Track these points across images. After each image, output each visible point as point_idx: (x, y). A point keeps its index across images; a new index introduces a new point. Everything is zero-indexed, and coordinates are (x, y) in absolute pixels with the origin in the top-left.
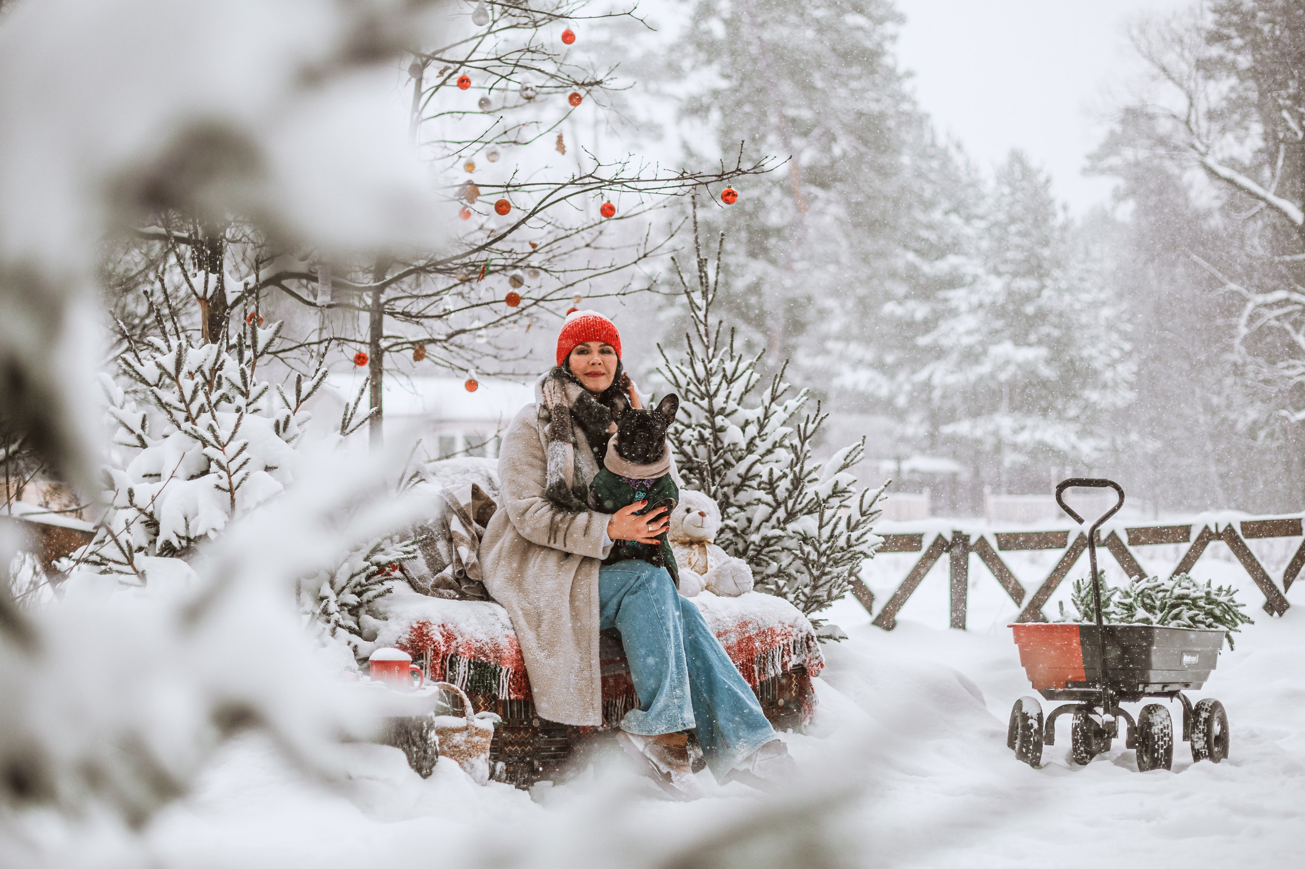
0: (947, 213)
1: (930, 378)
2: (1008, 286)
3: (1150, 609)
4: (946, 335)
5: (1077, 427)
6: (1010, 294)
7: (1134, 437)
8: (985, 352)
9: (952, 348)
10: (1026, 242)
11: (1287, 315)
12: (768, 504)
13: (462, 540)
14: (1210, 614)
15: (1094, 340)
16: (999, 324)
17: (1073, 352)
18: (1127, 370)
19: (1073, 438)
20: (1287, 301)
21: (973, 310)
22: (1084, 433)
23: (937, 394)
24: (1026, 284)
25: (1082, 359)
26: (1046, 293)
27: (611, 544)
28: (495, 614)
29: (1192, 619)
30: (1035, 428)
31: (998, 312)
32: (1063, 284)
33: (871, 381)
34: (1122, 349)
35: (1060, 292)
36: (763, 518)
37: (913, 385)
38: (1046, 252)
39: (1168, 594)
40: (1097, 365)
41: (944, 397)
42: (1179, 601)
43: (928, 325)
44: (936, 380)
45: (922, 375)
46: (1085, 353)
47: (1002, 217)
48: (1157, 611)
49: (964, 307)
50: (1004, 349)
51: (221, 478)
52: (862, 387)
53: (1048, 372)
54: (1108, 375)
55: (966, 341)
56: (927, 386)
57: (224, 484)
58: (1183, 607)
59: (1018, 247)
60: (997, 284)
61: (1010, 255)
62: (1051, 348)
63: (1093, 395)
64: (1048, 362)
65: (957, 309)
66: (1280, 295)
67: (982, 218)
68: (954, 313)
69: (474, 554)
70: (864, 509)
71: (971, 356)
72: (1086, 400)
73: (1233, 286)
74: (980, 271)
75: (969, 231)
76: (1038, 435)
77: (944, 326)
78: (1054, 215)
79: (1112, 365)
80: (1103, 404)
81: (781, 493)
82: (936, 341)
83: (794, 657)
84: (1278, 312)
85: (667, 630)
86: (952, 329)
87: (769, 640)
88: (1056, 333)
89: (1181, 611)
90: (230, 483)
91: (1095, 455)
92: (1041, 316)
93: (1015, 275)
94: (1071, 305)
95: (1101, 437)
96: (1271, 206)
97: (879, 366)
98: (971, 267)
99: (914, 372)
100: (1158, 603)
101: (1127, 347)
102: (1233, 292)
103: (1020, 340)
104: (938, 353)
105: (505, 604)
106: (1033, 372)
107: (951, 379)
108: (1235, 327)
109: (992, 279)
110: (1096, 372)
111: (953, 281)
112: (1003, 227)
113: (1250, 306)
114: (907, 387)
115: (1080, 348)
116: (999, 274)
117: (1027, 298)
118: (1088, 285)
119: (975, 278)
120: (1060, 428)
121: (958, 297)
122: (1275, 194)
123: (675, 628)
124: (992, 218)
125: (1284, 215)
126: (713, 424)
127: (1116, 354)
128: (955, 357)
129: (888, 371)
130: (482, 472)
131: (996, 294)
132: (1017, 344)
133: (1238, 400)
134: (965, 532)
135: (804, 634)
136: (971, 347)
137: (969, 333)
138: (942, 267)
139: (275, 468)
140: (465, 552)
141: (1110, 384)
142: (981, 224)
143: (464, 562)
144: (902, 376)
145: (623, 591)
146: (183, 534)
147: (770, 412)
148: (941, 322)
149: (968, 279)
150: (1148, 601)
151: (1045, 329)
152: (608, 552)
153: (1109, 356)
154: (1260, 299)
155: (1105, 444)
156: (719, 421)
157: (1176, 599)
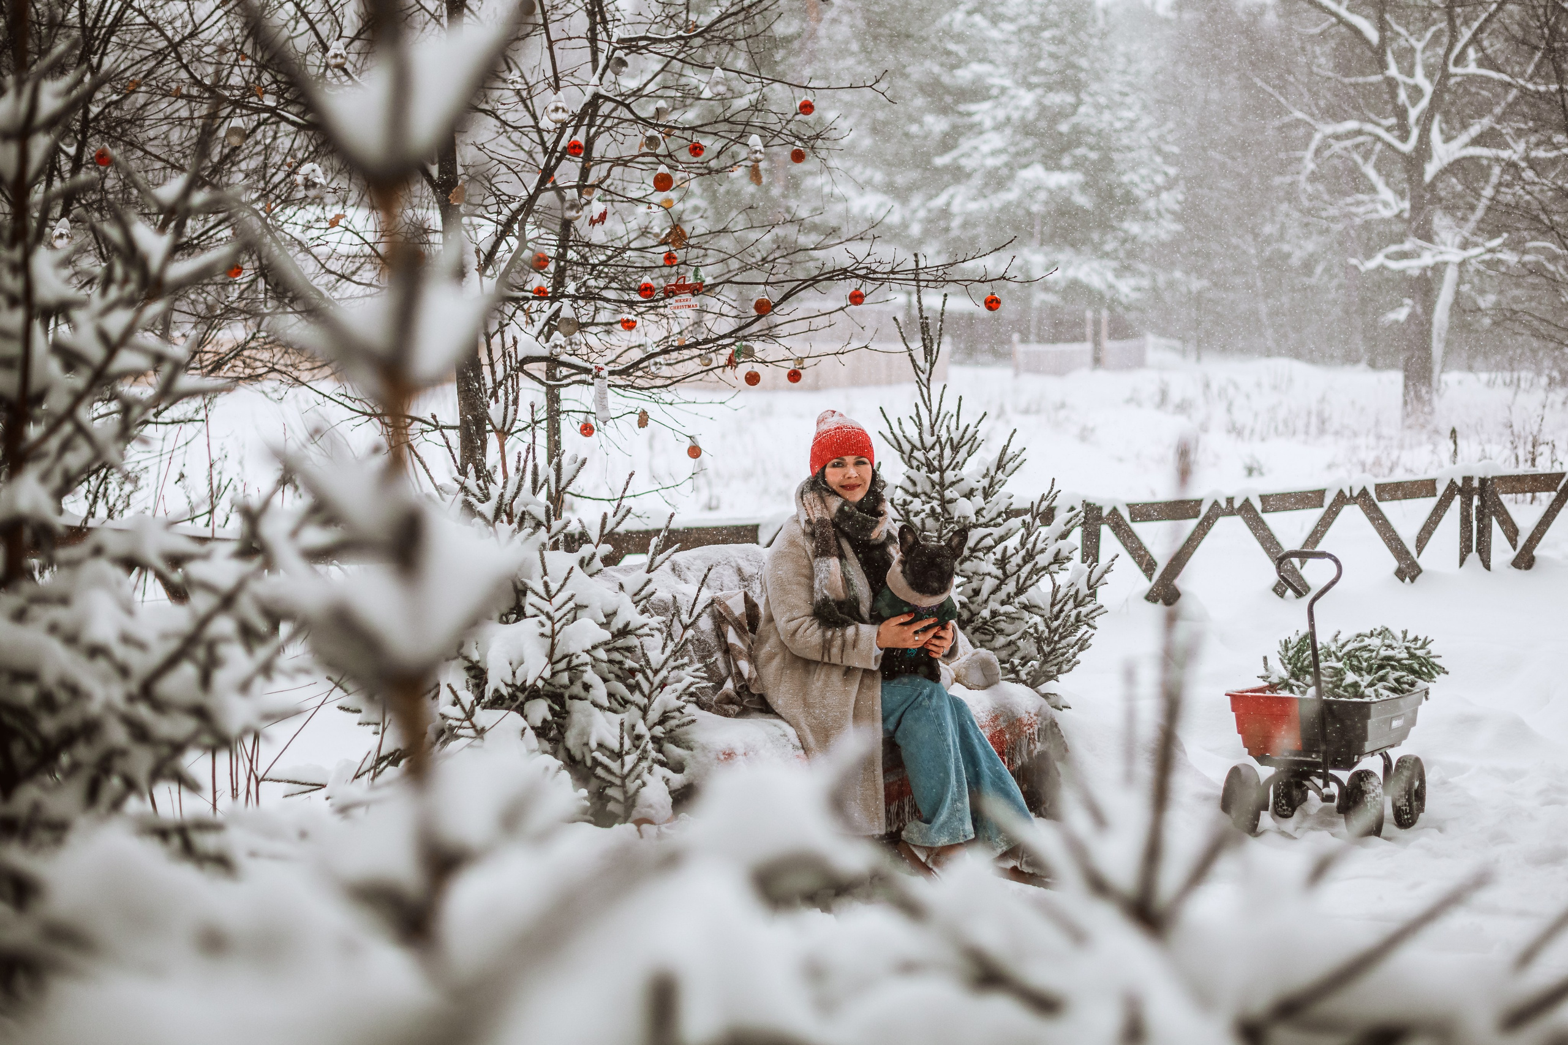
0: (970, 13)
1: (948, 204)
2: (1039, 103)
3: (1357, 670)
4: (967, 155)
5: (1114, 264)
6: (1043, 109)
7: (1178, 274)
8: (1011, 177)
9: (975, 170)
10: (1062, 50)
11: (1357, 146)
12: (997, 577)
13: (740, 652)
14: (1412, 671)
15: (1135, 166)
16: (1028, 143)
17: (1111, 177)
18: (1170, 199)
19: (1110, 277)
20: (1359, 132)
21: (998, 127)
22: (1123, 270)
23: (956, 223)
24: (1059, 99)
25: (1120, 185)
26: (1082, 109)
27: (881, 653)
28: (785, 735)
29: (1397, 680)
30: (1069, 263)
31: (1027, 129)
32: (1102, 100)
33: (880, 206)
34: (1166, 174)
35: (1099, 108)
36: (990, 590)
37: (930, 211)
38: (1084, 63)
39: (1374, 654)
40: (1138, 192)
41: (965, 225)
42: (1385, 662)
43: (947, 143)
44: (955, 208)
45: (940, 201)
46: (1125, 179)
47: (1034, 20)
48: (1364, 673)
49: (988, 123)
50: (1035, 173)
51: (543, 625)
52: (870, 211)
53: (1082, 200)
54: (1151, 204)
55: (991, 162)
56: (945, 213)
57: (547, 630)
58: (1388, 669)
59: (1053, 56)
60: (1027, 98)
61: (1042, 64)
62: (1086, 173)
63: (1134, 228)
64: (1084, 188)
65: (980, 124)
66: (1352, 125)
67: (1012, 20)
68: (976, 129)
69: (753, 668)
70: (1091, 583)
71: (997, 181)
72: (1126, 232)
73: (1299, 115)
74: (1007, 83)
75: (994, 34)
76: (1071, 273)
77: (965, 144)
78: (1094, 21)
79: (1156, 192)
80: (1145, 238)
81: (1011, 567)
82: (955, 160)
83: (1038, 745)
84: (1348, 143)
85: (948, 746)
86: (976, 148)
87: (1017, 731)
88: (1094, 155)
89: (1388, 673)
90: (553, 630)
91: (1135, 295)
92: (1077, 136)
93: (1050, 88)
94: (1111, 124)
95: (1142, 275)
96: (1341, 21)
97: (890, 189)
98: (998, 78)
99: (931, 198)
100: (1365, 664)
101: (1172, 171)
102: (1298, 120)
103: (1052, 163)
104: (958, 174)
105: (792, 722)
106: (1067, 200)
107: (973, 206)
108: (1300, 160)
109: (1022, 92)
110: (1136, 201)
111: (977, 92)
112: (1036, 31)
113: (1318, 137)
114: (922, 214)
115: (1119, 174)
116: (1030, 87)
117: (1062, 114)
118: (1129, 100)
119: (1003, 90)
120: (1095, 264)
121: (982, 111)
122: (1348, 9)
123: (954, 742)
124: (1022, 22)
125: (1357, 32)
126: (942, 496)
127: (1159, 179)
128: (977, 181)
129: (901, 194)
130: (734, 564)
131: (1027, 109)
132: (1048, 168)
133: (1293, 230)
134: (1098, 504)
135: (1048, 722)
136: (997, 169)
137: (994, 153)
138: (964, 75)
139: (586, 607)
140: (744, 666)
141: (1154, 215)
142: (1009, 27)
143: (746, 676)
144: (916, 200)
145: (905, 706)
146: (510, 682)
147: (996, 480)
148: (962, 140)
149: (994, 92)
150: (1355, 663)
151: (1080, 151)
152: (880, 661)
153: (1153, 182)
154: (1330, 129)
155: (1145, 283)
156: (949, 494)
157: (1382, 660)
